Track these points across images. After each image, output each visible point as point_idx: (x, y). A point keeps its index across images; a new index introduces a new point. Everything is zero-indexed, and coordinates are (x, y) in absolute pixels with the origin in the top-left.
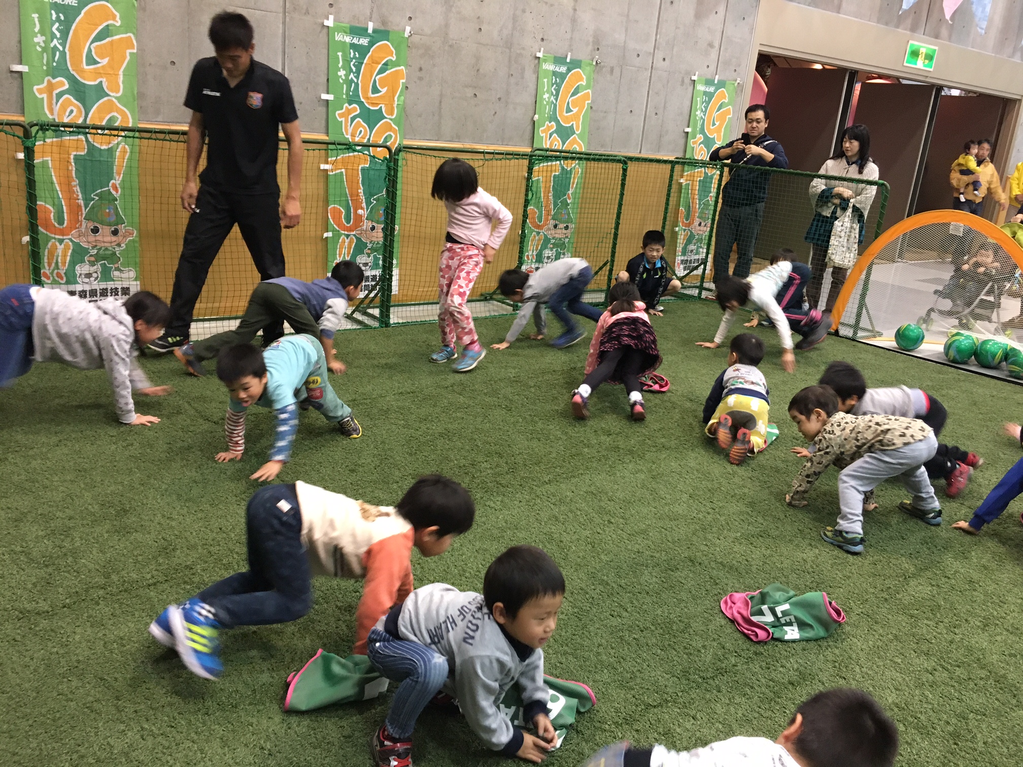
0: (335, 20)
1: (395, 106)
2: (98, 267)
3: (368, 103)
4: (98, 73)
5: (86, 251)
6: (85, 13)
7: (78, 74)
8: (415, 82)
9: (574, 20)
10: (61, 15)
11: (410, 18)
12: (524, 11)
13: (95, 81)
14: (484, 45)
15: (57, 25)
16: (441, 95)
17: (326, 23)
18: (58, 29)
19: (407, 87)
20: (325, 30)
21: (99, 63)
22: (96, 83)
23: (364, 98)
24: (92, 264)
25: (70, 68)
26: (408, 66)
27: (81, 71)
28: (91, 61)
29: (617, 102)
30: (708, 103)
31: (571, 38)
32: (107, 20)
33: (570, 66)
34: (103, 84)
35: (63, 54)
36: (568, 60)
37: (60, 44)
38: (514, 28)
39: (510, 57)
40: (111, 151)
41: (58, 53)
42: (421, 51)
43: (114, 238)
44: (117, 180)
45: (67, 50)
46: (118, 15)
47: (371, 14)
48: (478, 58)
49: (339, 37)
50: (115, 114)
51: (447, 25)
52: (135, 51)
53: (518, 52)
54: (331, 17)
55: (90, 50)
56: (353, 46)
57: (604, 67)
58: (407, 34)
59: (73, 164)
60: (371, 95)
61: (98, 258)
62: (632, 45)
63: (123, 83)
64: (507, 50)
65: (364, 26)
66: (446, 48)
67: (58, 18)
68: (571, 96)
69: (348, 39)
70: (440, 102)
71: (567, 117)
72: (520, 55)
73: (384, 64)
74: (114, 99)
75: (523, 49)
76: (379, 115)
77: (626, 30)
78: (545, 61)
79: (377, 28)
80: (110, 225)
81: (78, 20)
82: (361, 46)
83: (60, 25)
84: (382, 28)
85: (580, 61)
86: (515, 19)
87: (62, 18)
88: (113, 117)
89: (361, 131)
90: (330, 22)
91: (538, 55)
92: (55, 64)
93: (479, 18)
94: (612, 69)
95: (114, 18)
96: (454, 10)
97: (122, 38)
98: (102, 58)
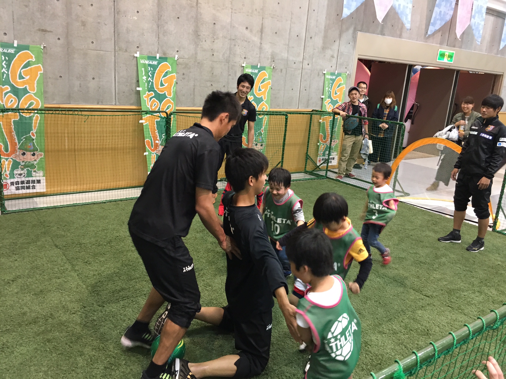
0: (140, 54)
1: (172, 92)
2: (25, 171)
3: (159, 91)
4: (24, 83)
5: (19, 163)
6: (18, 56)
7: (14, 83)
8: (181, 80)
9: (261, 48)
10: (6, 57)
11: (178, 51)
12: (235, 45)
13: (23, 86)
14: (215, 62)
16: (194, 86)
17: (136, 55)
18: (5, 64)
19: (177, 83)
20: (135, 59)
21: (25, 78)
22: (24, 87)
23: (156, 88)
24: (22, 169)
25: (11, 81)
26: (177, 73)
27: (16, 83)
28: (21, 77)
29: (285, 85)
30: (332, 84)
31: (260, 57)
32: (28, 59)
33: (259, 69)
34: (27, 87)
35: (8, 75)
36: (259, 67)
37: (7, 71)
38: (230, 53)
39: (229, 67)
40: (31, 118)
41: (5, 75)
42: (183, 66)
43: (33, 157)
44: (34, 131)
45: (9, 73)
46: (34, 56)
47: (158, 50)
48: (212, 68)
49: (142, 61)
50: (33, 101)
51: (196, 54)
52: (42, 72)
53: (233, 64)
54: (138, 53)
55: (20, 73)
56: (149, 65)
57: (277, 69)
58: (176, 59)
59: (13, 124)
60: (160, 87)
61: (25, 166)
62: (291, 58)
63: (37, 86)
64: (227, 64)
65: (154, 56)
66: (196, 64)
67: (5, 59)
68: (261, 84)
69: (147, 62)
70: (194, 89)
71: (259, 93)
72: (233, 65)
73: (166, 73)
74: (32, 95)
75: (235, 63)
76: (164, 96)
77: (288, 51)
78: (247, 68)
79: (161, 56)
80: (30, 151)
81: (14, 59)
82: (154, 65)
83: (6, 62)
84: (164, 56)
85: (265, 67)
86: (230, 49)
87: (7, 59)
88: (32, 102)
89: (155, 104)
90: (137, 55)
91: (243, 65)
92: (4, 80)
93: (212, 49)
94: (281, 70)
95: (32, 57)
96: (199, 46)
97: (35, 67)
98: (26, 76)
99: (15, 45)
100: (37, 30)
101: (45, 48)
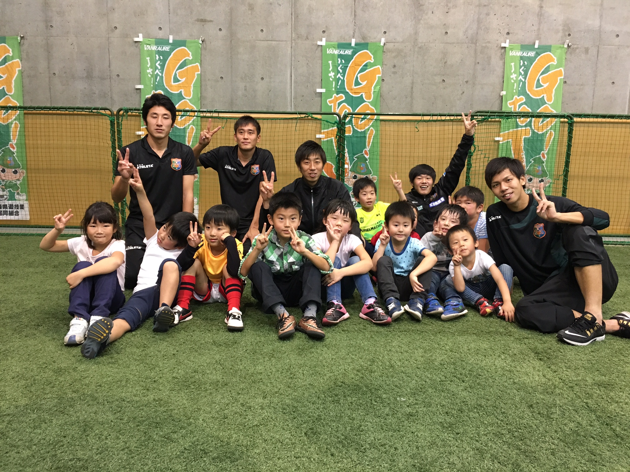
0: (326, 41)
1: (372, 93)
3: (352, 93)
4: (179, 87)
6: (173, 55)
7: (168, 87)
8: (390, 76)
9: (540, 15)
10: (161, 57)
11: (385, 32)
12: (488, 14)
13: (178, 91)
14: (451, 44)
15: (159, 62)
16: (413, 83)
17: (319, 43)
18: (159, 64)
19: (383, 80)
20: (320, 48)
21: (180, 81)
23: (348, 89)
25: (165, 85)
26: (383, 65)
27: (171, 86)
28: (176, 80)
29: (596, 76)
31: (539, 29)
32: (185, 57)
33: (538, 51)
34: (182, 92)
35: (162, 77)
36: (536, 46)
37: (160, 72)
38: (479, 28)
39: (476, 51)
41: (158, 77)
42: (394, 54)
45: (163, 75)
46: (191, 53)
47: (354, 33)
48: (445, 54)
49: (329, 51)
51: (416, 33)
52: (199, 73)
53: (484, 45)
54: (324, 39)
55: (176, 74)
56: (340, 56)
57: (577, 48)
58: (382, 44)
60: (354, 87)
62: (608, 27)
63: (193, 91)
64: (473, 45)
65: (348, 42)
66: (416, 49)
67: (160, 59)
68: (541, 74)
69: (336, 52)
70: (412, 88)
72: (486, 47)
73: (364, 66)
74: (188, 101)
75: (489, 42)
76: (360, 100)
77: (601, 16)
78: (512, 49)
79: (358, 42)
81: (169, 58)
82: (347, 55)
83: (160, 62)
84: (363, 42)
85: (550, 46)
86: (479, 21)
87: (162, 58)
90: (323, 43)
91: (503, 45)
92: (156, 83)
93: (445, 24)
94: (587, 50)
95: (189, 55)
96: (422, 22)
97: (192, 66)
98: (182, 78)
99: (171, 41)
100: (196, 20)
101: (204, 43)
